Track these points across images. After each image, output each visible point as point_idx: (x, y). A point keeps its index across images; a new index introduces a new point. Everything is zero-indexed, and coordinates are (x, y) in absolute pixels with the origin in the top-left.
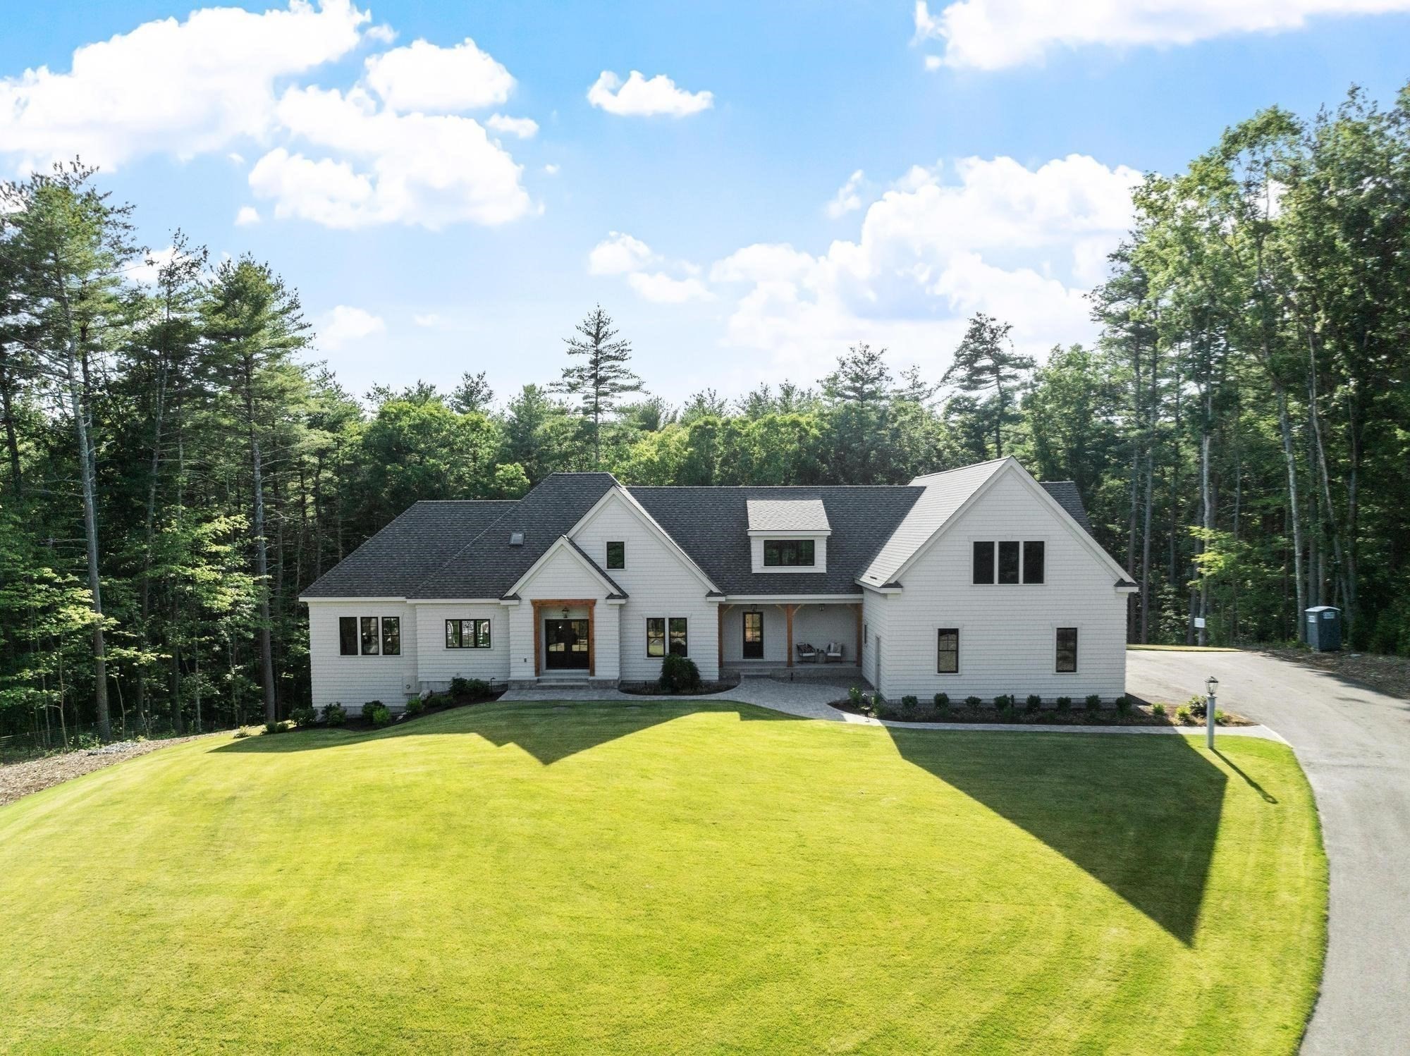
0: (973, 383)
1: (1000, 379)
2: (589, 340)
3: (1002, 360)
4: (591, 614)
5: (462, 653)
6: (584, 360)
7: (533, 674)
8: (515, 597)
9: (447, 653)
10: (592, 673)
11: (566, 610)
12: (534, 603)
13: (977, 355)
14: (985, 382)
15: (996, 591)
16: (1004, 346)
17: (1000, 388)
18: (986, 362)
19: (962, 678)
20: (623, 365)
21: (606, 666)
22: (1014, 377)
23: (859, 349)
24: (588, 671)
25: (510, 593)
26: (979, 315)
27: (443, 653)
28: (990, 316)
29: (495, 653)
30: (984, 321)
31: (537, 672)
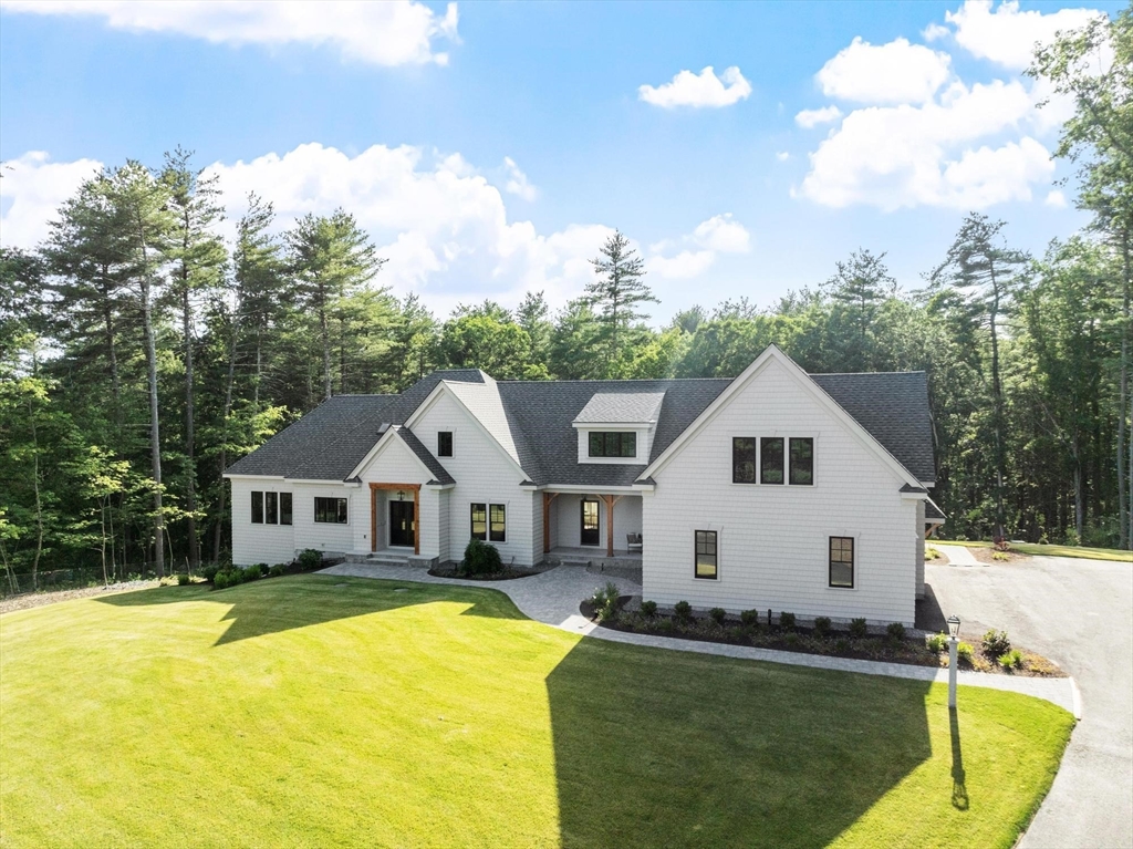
0: (966, 279)
1: (994, 274)
2: (609, 259)
3: (993, 256)
4: (417, 498)
5: (325, 527)
6: (605, 277)
7: (370, 549)
8: (358, 480)
9: (316, 526)
10: (417, 552)
11: (401, 493)
12: (371, 485)
13: (967, 253)
14: (976, 278)
15: (757, 493)
16: (995, 243)
17: (995, 283)
18: (979, 258)
19: (722, 584)
20: (638, 279)
21: (429, 547)
22: (1008, 272)
23: (858, 254)
24: (413, 548)
25: (352, 476)
26: (973, 214)
27: (312, 526)
28: (982, 215)
29: (350, 528)
30: (978, 220)
31: (374, 547)
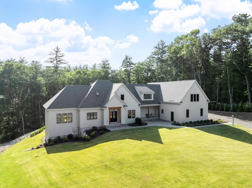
4: (120, 110)
5: (90, 120)
7: (109, 124)
8: (106, 107)
9: (87, 121)
10: (120, 123)
11: (114, 109)
12: (109, 108)
15: (193, 103)
19: (189, 118)
21: (123, 121)
26: (126, 55)
27: (86, 121)
29: (98, 120)
